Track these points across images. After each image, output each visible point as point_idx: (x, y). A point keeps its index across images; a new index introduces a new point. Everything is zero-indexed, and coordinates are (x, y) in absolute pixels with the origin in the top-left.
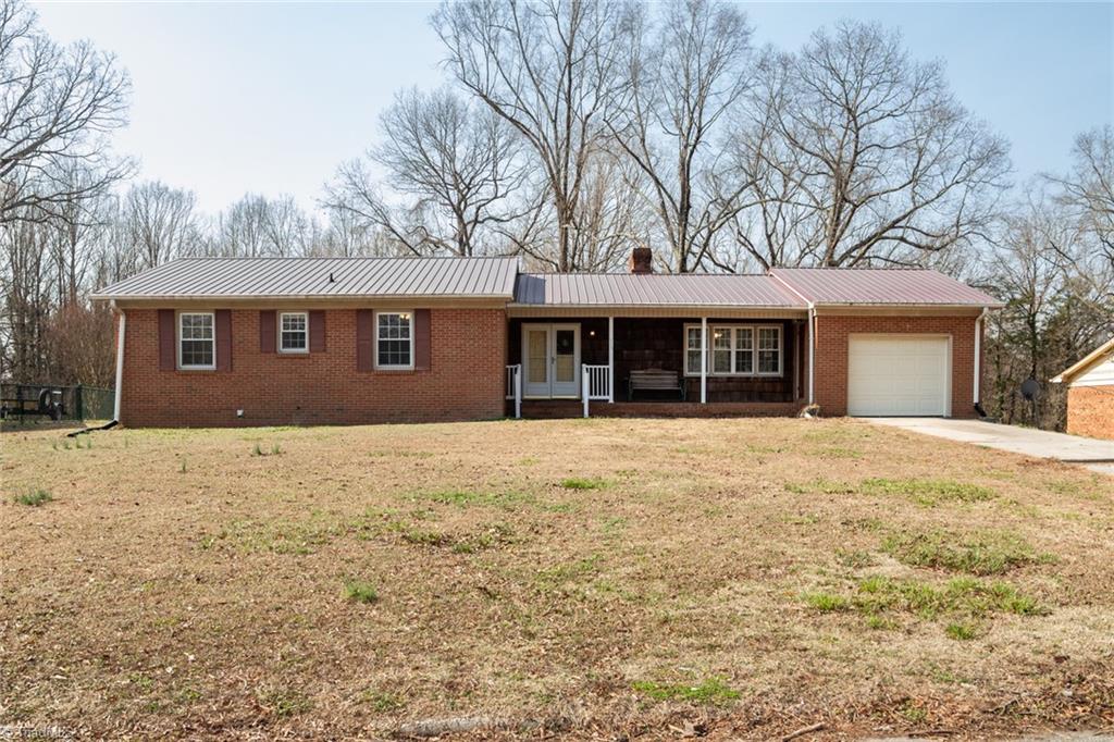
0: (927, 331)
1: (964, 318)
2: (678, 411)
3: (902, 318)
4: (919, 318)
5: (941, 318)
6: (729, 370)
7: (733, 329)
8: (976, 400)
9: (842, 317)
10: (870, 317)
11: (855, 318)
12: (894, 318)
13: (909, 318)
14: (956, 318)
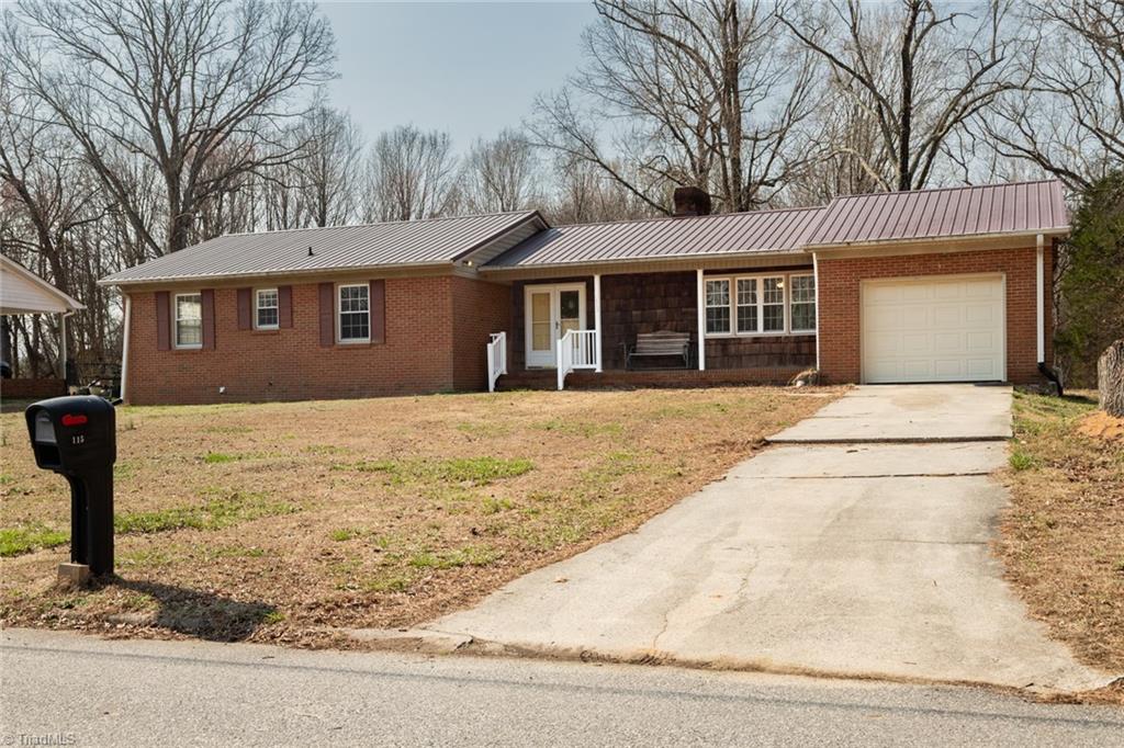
0: (967, 270)
1: (1021, 250)
2: (672, 380)
3: (931, 256)
4: (952, 255)
5: (986, 253)
6: (755, 329)
7: (760, 279)
8: (1041, 359)
9: (850, 260)
10: (887, 258)
11: (867, 260)
12: (919, 256)
13: (941, 255)
14: (1008, 251)
